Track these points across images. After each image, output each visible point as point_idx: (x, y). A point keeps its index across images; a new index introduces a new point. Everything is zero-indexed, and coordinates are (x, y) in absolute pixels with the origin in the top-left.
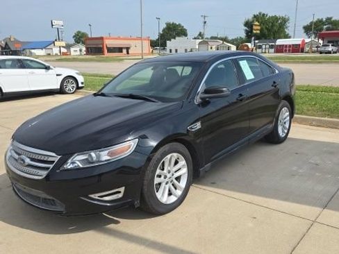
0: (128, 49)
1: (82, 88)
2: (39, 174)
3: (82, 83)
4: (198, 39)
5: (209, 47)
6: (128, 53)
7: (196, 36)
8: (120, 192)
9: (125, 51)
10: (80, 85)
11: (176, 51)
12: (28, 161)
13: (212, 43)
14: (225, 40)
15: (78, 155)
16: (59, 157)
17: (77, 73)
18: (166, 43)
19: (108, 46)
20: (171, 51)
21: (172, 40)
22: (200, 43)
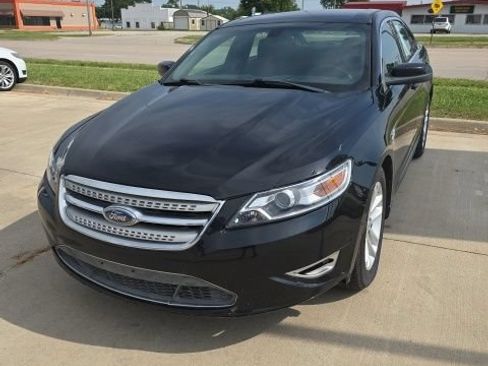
0: (58, 19)
1: (23, 80)
2: (175, 240)
3: (24, 72)
4: (171, 7)
5: (190, 20)
6: (59, 26)
7: (166, 3)
8: (331, 260)
9: (53, 23)
10: (21, 75)
11: (137, 24)
12: (137, 215)
13: (195, 15)
14: (209, 10)
15: (258, 197)
16: (222, 203)
17: (14, 55)
18: (119, 11)
19: (24, 14)
20: (128, 24)
21: (130, 7)
22: (175, 14)
